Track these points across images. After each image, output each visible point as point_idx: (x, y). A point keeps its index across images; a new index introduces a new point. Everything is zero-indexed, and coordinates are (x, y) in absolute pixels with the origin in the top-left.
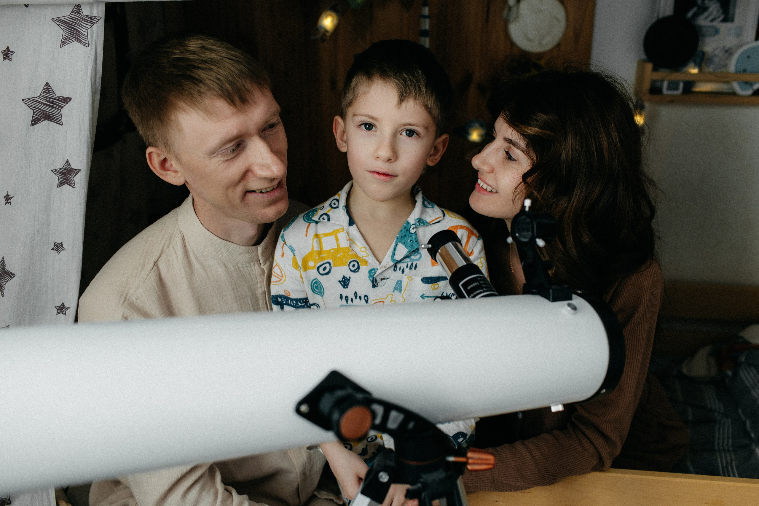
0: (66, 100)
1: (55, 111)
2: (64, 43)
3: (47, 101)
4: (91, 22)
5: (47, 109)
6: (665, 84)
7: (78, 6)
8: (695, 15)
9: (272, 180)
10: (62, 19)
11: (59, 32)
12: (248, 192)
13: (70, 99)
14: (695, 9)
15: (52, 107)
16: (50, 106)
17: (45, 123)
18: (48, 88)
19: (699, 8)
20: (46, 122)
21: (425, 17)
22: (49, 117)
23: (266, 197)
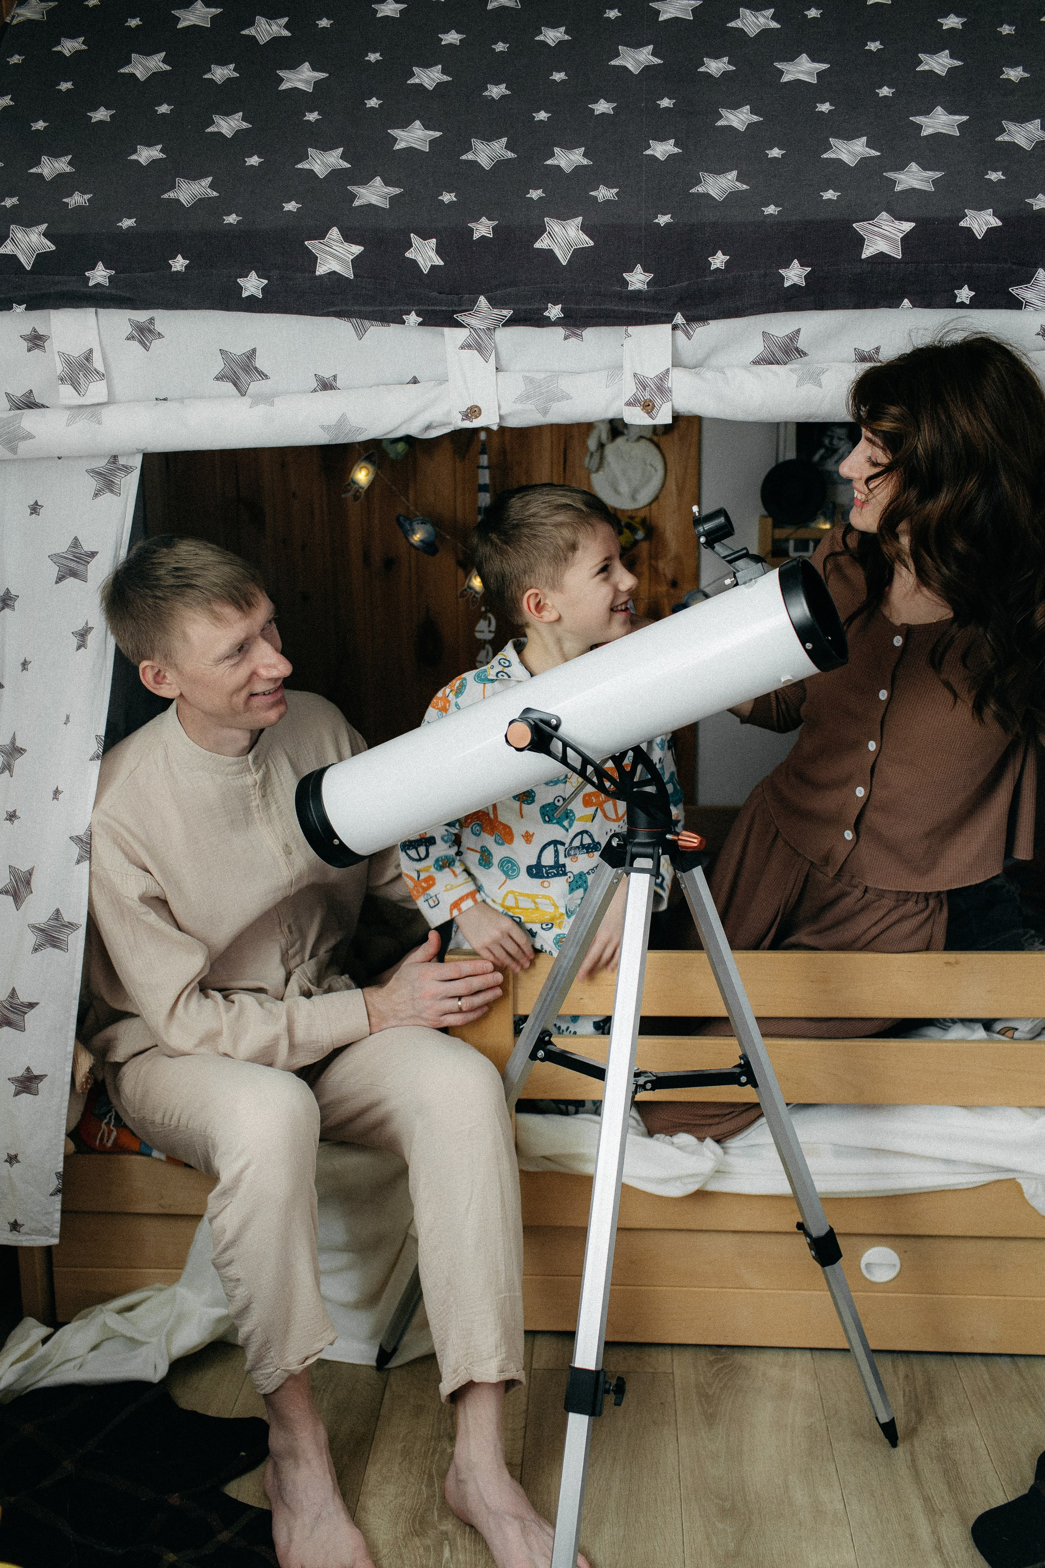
0: (93, 554)
1: (79, 568)
2: (97, 494)
3: (74, 556)
4: (126, 472)
5: (73, 565)
6: (791, 544)
7: (115, 457)
8: (823, 458)
9: (275, 680)
10: (97, 470)
11: (92, 484)
12: (253, 695)
13: (97, 553)
14: (822, 451)
15: (78, 562)
16: (76, 561)
17: (70, 581)
18: (76, 543)
19: (827, 449)
20: (72, 578)
21: (483, 467)
22: (74, 574)
23: (270, 699)
